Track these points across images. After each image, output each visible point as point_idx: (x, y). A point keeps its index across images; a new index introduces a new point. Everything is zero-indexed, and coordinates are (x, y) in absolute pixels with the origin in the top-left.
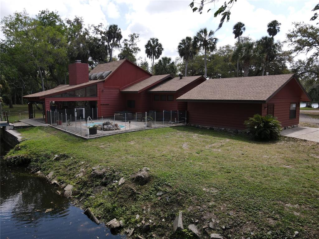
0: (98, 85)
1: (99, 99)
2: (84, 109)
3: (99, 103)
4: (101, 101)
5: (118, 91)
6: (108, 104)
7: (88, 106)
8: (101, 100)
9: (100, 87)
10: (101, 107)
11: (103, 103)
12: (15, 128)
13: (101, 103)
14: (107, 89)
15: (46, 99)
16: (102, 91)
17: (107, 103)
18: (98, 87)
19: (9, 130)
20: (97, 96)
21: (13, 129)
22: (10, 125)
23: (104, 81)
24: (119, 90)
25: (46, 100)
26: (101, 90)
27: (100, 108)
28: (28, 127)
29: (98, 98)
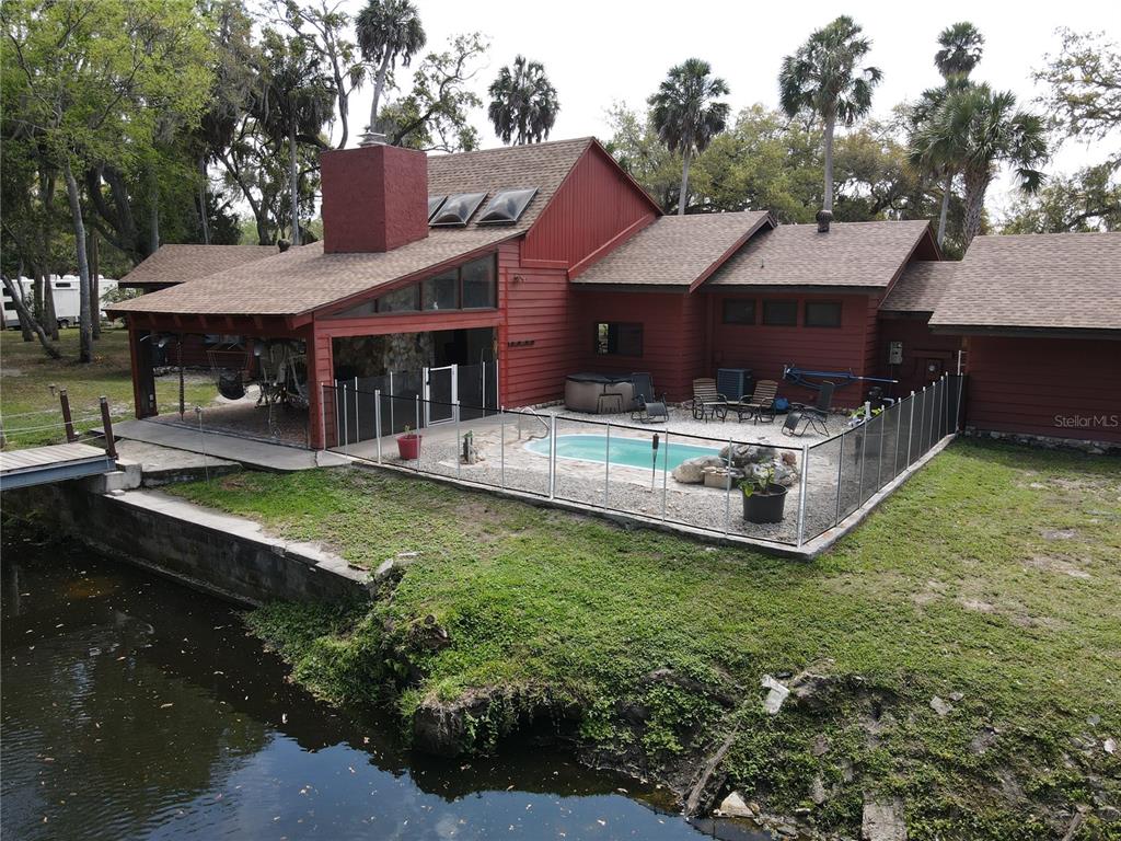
0: (501, 256)
1: (503, 323)
2: (454, 368)
3: (502, 339)
4: (510, 330)
5: (562, 280)
6: (533, 342)
7: (426, 349)
8: (511, 322)
9: (508, 262)
10: (510, 356)
11: (516, 340)
12: (150, 482)
13: (510, 340)
14: (529, 272)
15: (317, 324)
16: (516, 282)
17: (529, 338)
18: (501, 264)
20: (496, 306)
21: (137, 484)
22: (121, 468)
23: (521, 238)
24: (567, 275)
25: (317, 334)
26: (510, 278)
27: (506, 361)
28: (223, 470)
29: (500, 314)
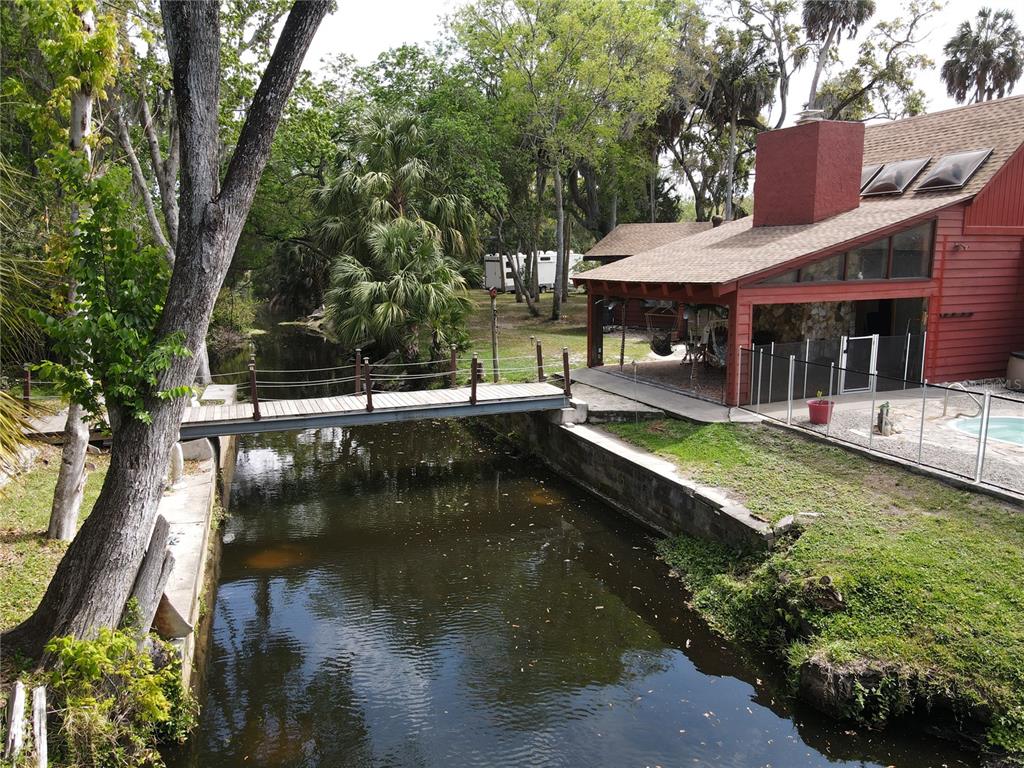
0: (940, 224)
1: (935, 291)
2: (875, 338)
3: (934, 310)
4: (945, 301)
5: (1015, 247)
6: (971, 314)
7: (847, 318)
9: (948, 230)
10: (941, 328)
11: (950, 311)
12: (593, 419)
13: (943, 311)
14: (974, 239)
15: (740, 292)
16: (956, 249)
17: (967, 310)
18: (939, 232)
19: (576, 427)
20: (930, 275)
21: (583, 420)
22: (573, 406)
23: (967, 203)
24: (1022, 243)
25: (740, 301)
26: (950, 246)
27: (936, 333)
29: (933, 284)
